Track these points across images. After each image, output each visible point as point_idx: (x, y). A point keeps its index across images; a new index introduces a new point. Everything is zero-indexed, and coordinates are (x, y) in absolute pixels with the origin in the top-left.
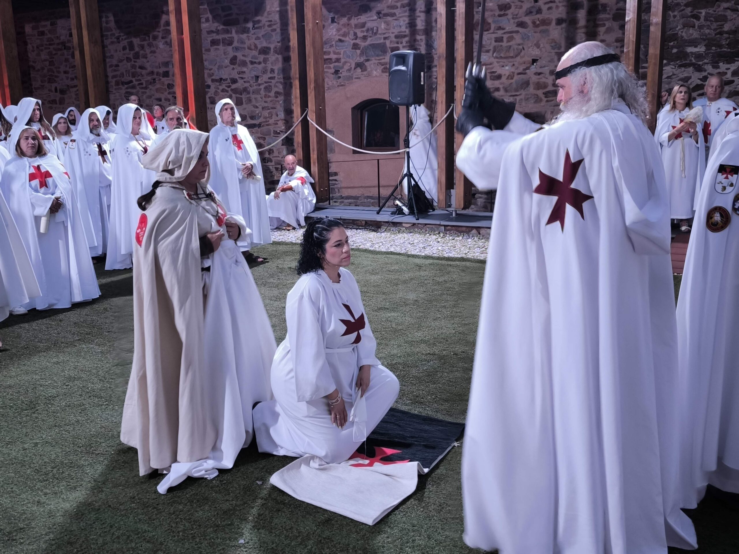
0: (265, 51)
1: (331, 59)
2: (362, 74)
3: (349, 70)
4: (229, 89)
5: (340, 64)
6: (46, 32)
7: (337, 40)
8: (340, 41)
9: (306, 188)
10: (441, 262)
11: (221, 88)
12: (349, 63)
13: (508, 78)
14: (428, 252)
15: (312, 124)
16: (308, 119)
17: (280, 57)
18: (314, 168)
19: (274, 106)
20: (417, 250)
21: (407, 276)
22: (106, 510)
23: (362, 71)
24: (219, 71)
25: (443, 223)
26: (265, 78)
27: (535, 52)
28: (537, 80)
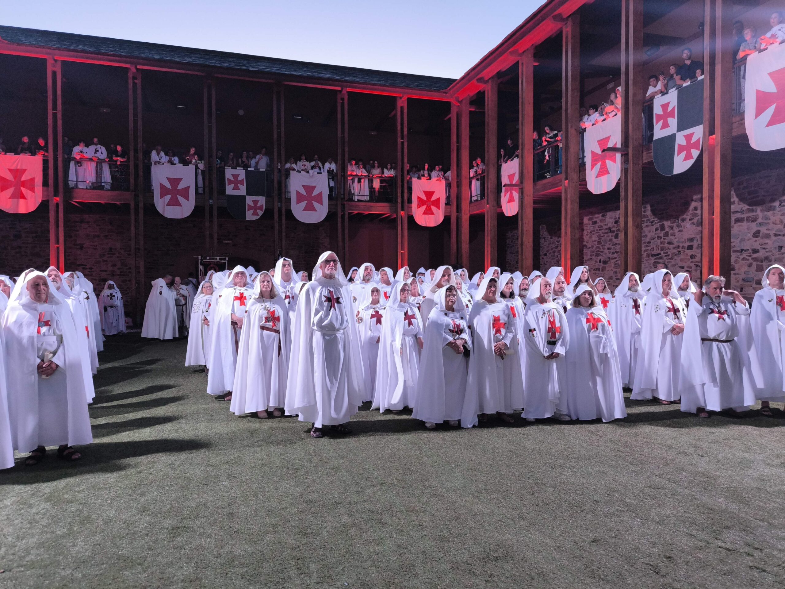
6: (598, 221)
24: (741, 244)
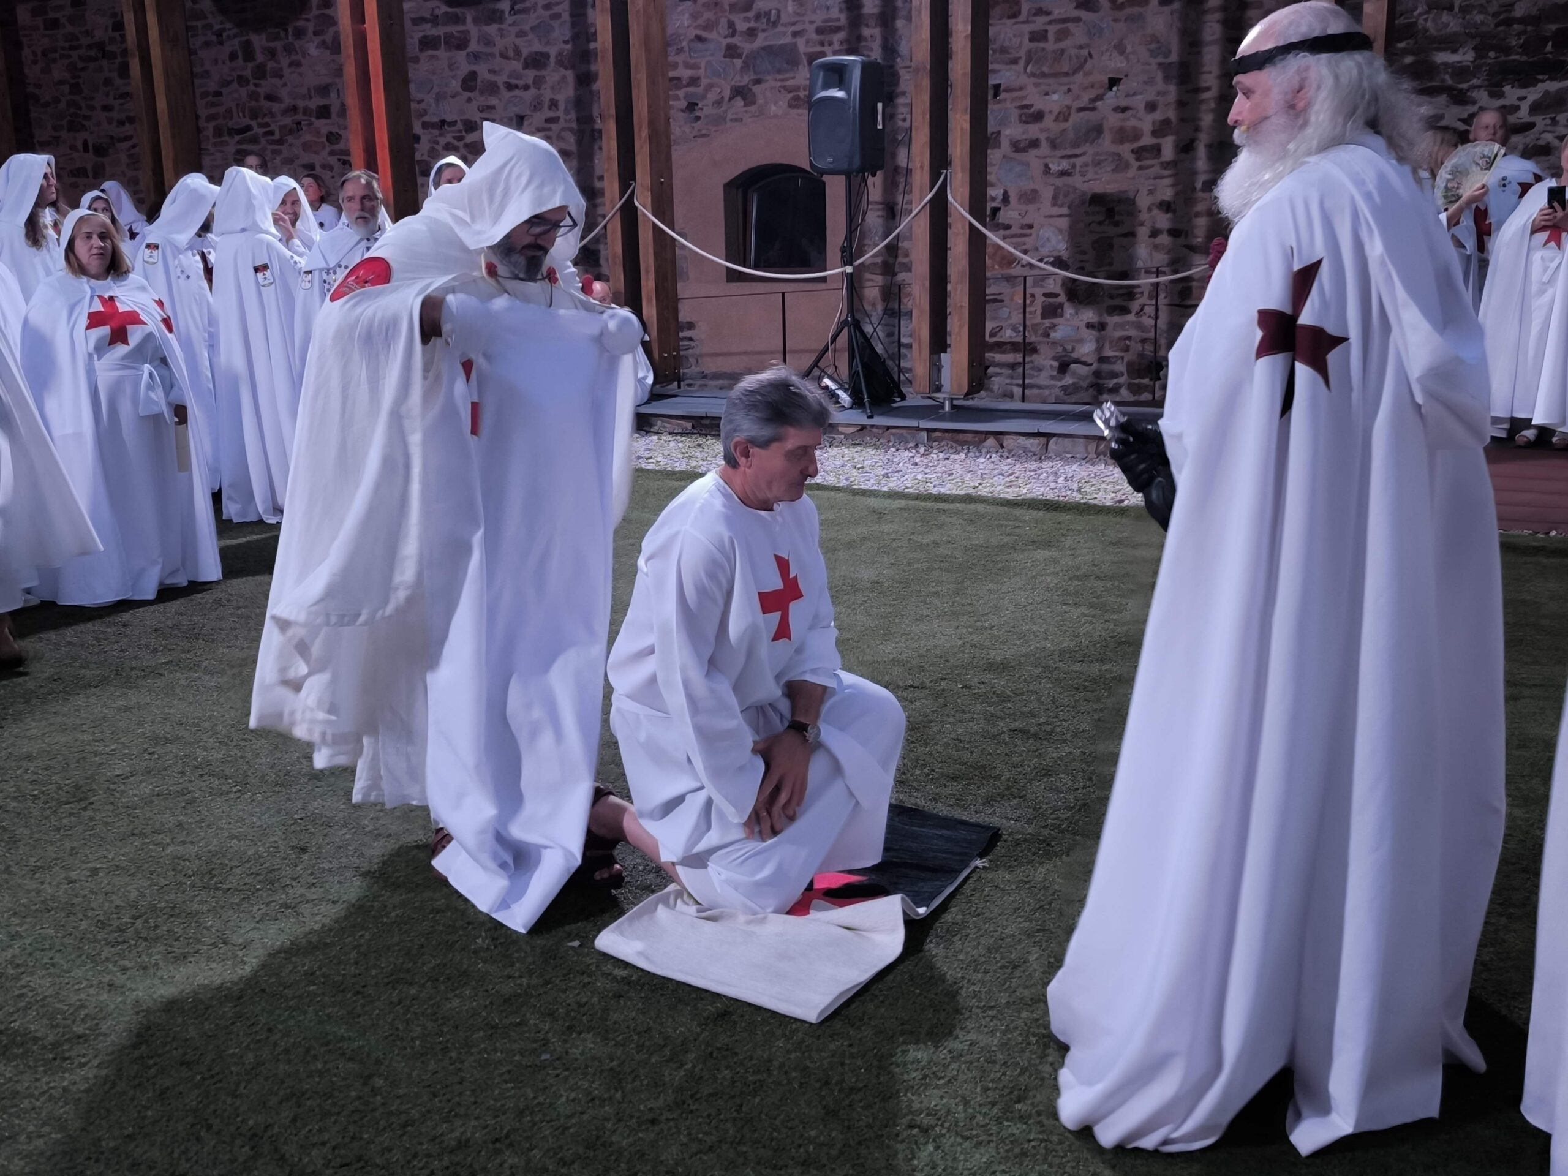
0: (537, 61)
1: (678, 79)
2: (746, 112)
3: (718, 103)
4: (460, 144)
5: (699, 90)
7: (693, 37)
10: (923, 504)
11: (442, 140)
12: (718, 87)
13: (1056, 120)
14: (894, 484)
15: (644, 214)
16: (637, 203)
17: (570, 74)
20: (872, 481)
21: (854, 533)
23: (745, 105)
24: (437, 106)
25: (925, 424)
26: (537, 120)
27: (1115, 64)
28: (1119, 124)
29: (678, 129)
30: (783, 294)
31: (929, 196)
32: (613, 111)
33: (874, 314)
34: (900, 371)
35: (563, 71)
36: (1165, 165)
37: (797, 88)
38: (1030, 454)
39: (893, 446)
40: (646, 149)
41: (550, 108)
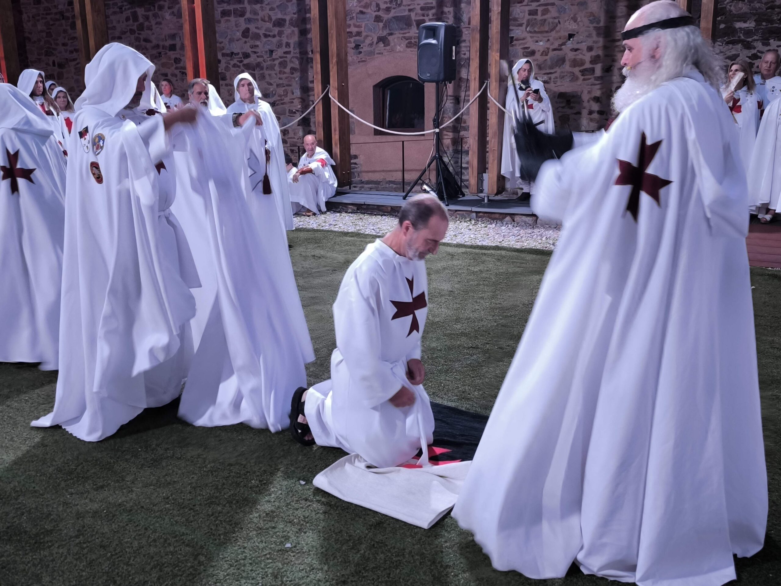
0: (280, 23)
1: (351, 33)
2: (385, 49)
3: (371, 45)
4: (241, 64)
5: (361, 38)
7: (358, 11)
8: (362, 12)
9: (327, 171)
10: (474, 250)
11: (232, 63)
12: (371, 36)
13: (542, 55)
14: (459, 240)
15: (334, 102)
16: (330, 96)
17: (296, 30)
18: (336, 149)
19: (290, 83)
22: (139, 511)
23: (384, 46)
24: (229, 45)
25: (474, 209)
26: (279, 52)
27: (572, 26)
28: (573, 57)
29: (350, 58)
30: (403, 142)
31: (479, 94)
32: (319, 49)
33: (448, 152)
34: (462, 181)
35: (293, 28)
36: (597, 78)
37: (410, 38)
38: (528, 225)
39: (459, 220)
40: (335, 68)
41: (286, 47)
